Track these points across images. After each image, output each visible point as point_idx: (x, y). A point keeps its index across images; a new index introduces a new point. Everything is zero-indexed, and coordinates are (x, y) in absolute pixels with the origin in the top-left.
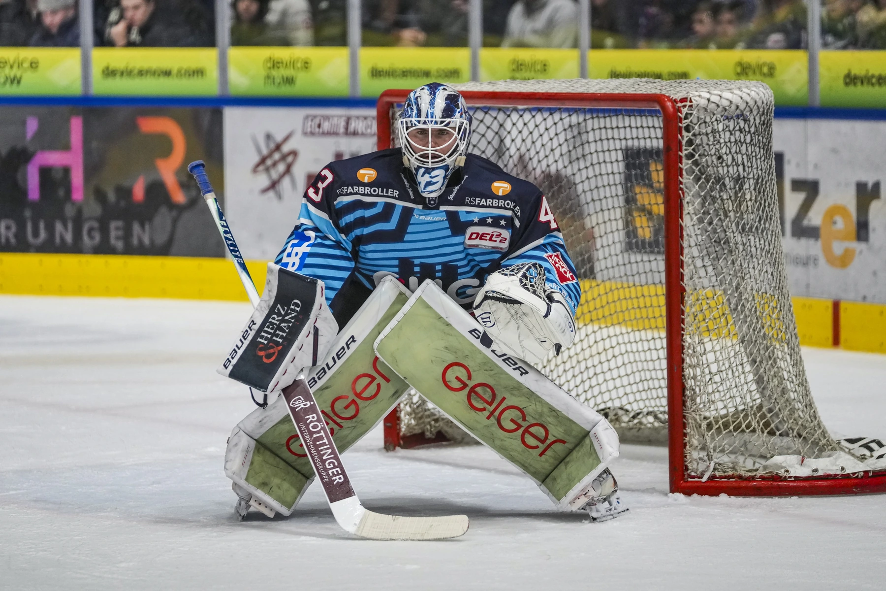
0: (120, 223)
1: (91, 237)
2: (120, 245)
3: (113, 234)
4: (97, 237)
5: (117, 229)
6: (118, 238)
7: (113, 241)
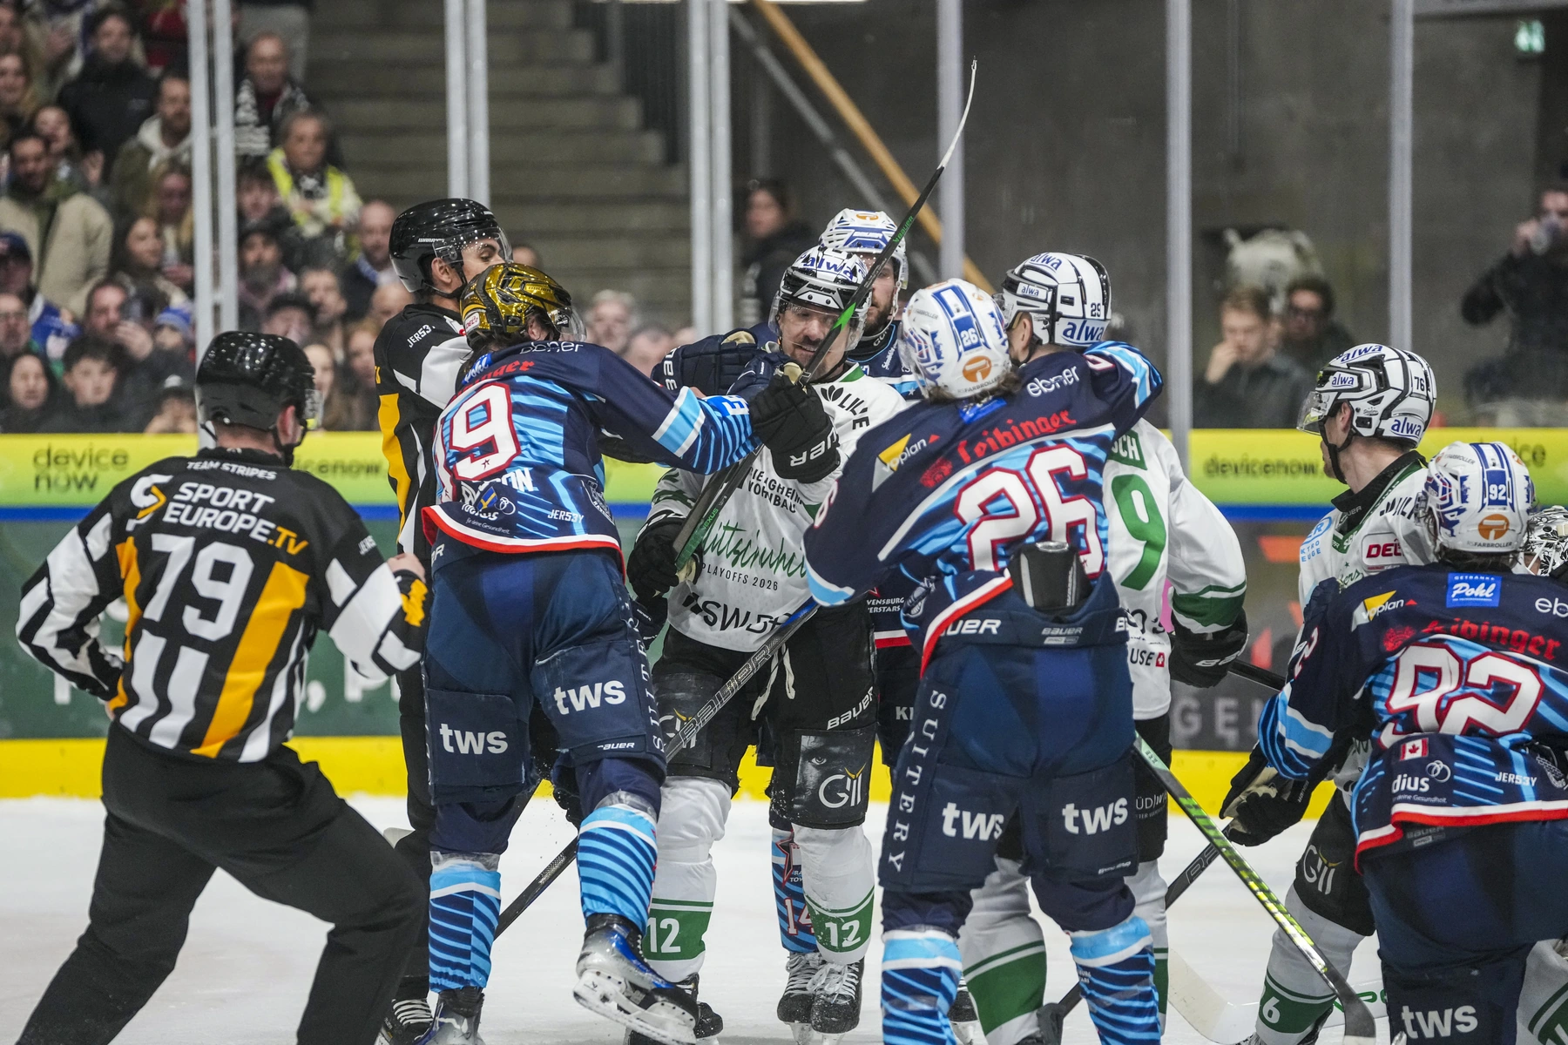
0: (1232, 703)
1: (1186, 724)
2: (1231, 735)
3: (1221, 718)
4: (1195, 721)
5: (1227, 710)
6: (1228, 725)
7: (1221, 730)
